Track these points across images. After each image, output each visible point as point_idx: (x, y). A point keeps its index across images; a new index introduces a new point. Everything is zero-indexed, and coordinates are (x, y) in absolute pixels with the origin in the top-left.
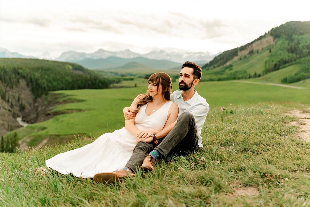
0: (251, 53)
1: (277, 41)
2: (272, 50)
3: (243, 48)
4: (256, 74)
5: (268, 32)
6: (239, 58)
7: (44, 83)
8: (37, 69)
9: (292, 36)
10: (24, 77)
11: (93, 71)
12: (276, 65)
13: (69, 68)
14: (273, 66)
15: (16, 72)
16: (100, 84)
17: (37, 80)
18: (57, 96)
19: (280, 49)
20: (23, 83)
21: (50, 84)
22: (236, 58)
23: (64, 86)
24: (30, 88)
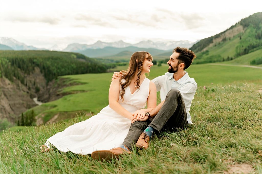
0: (224, 40)
1: (246, 30)
2: (242, 37)
3: (217, 36)
4: (228, 58)
5: (239, 22)
6: (214, 45)
7: (54, 70)
8: (48, 59)
9: (259, 24)
10: (38, 65)
11: (93, 59)
12: (245, 50)
13: (73, 57)
14: (243, 51)
15: (32, 61)
16: (99, 70)
17: (48, 68)
18: (65, 80)
19: (249, 36)
20: (37, 70)
21: (59, 71)
22: (211, 45)
23: (70, 72)
24: (43, 74)
